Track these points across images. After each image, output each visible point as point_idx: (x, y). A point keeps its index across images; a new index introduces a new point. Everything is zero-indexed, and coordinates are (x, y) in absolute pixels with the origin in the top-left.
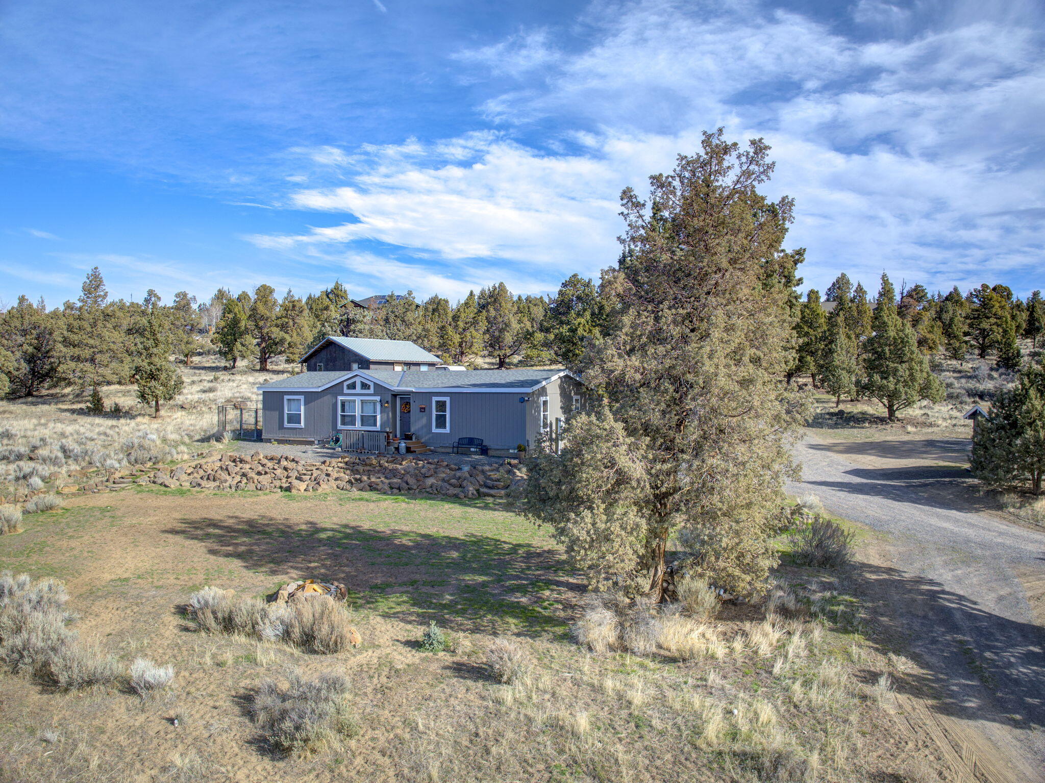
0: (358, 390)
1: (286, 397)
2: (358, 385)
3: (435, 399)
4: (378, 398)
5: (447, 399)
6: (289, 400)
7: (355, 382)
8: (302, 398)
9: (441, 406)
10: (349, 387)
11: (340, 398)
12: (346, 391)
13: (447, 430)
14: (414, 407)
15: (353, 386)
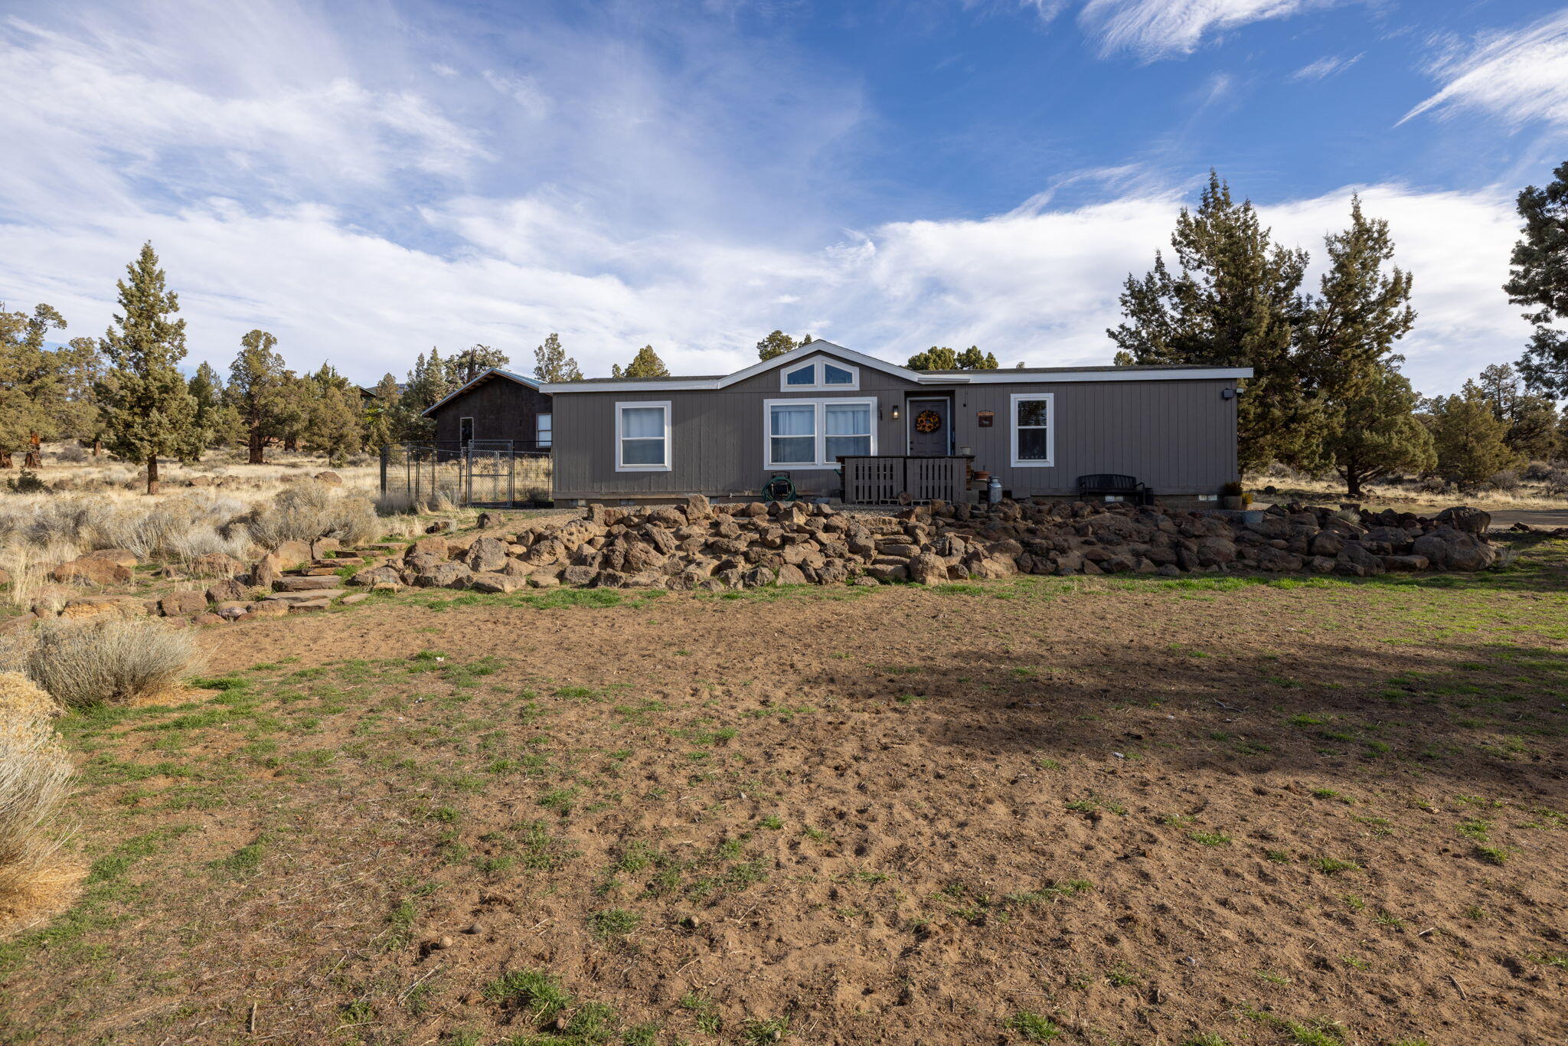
0: (820, 383)
1: (620, 406)
2: (819, 374)
3: (1016, 398)
4: (872, 401)
5: (1049, 398)
6: (626, 411)
7: (812, 368)
8: (667, 406)
9: (1032, 412)
10: (793, 379)
11: (769, 404)
12: (785, 387)
13: (1050, 461)
14: (965, 419)
15: (807, 376)
